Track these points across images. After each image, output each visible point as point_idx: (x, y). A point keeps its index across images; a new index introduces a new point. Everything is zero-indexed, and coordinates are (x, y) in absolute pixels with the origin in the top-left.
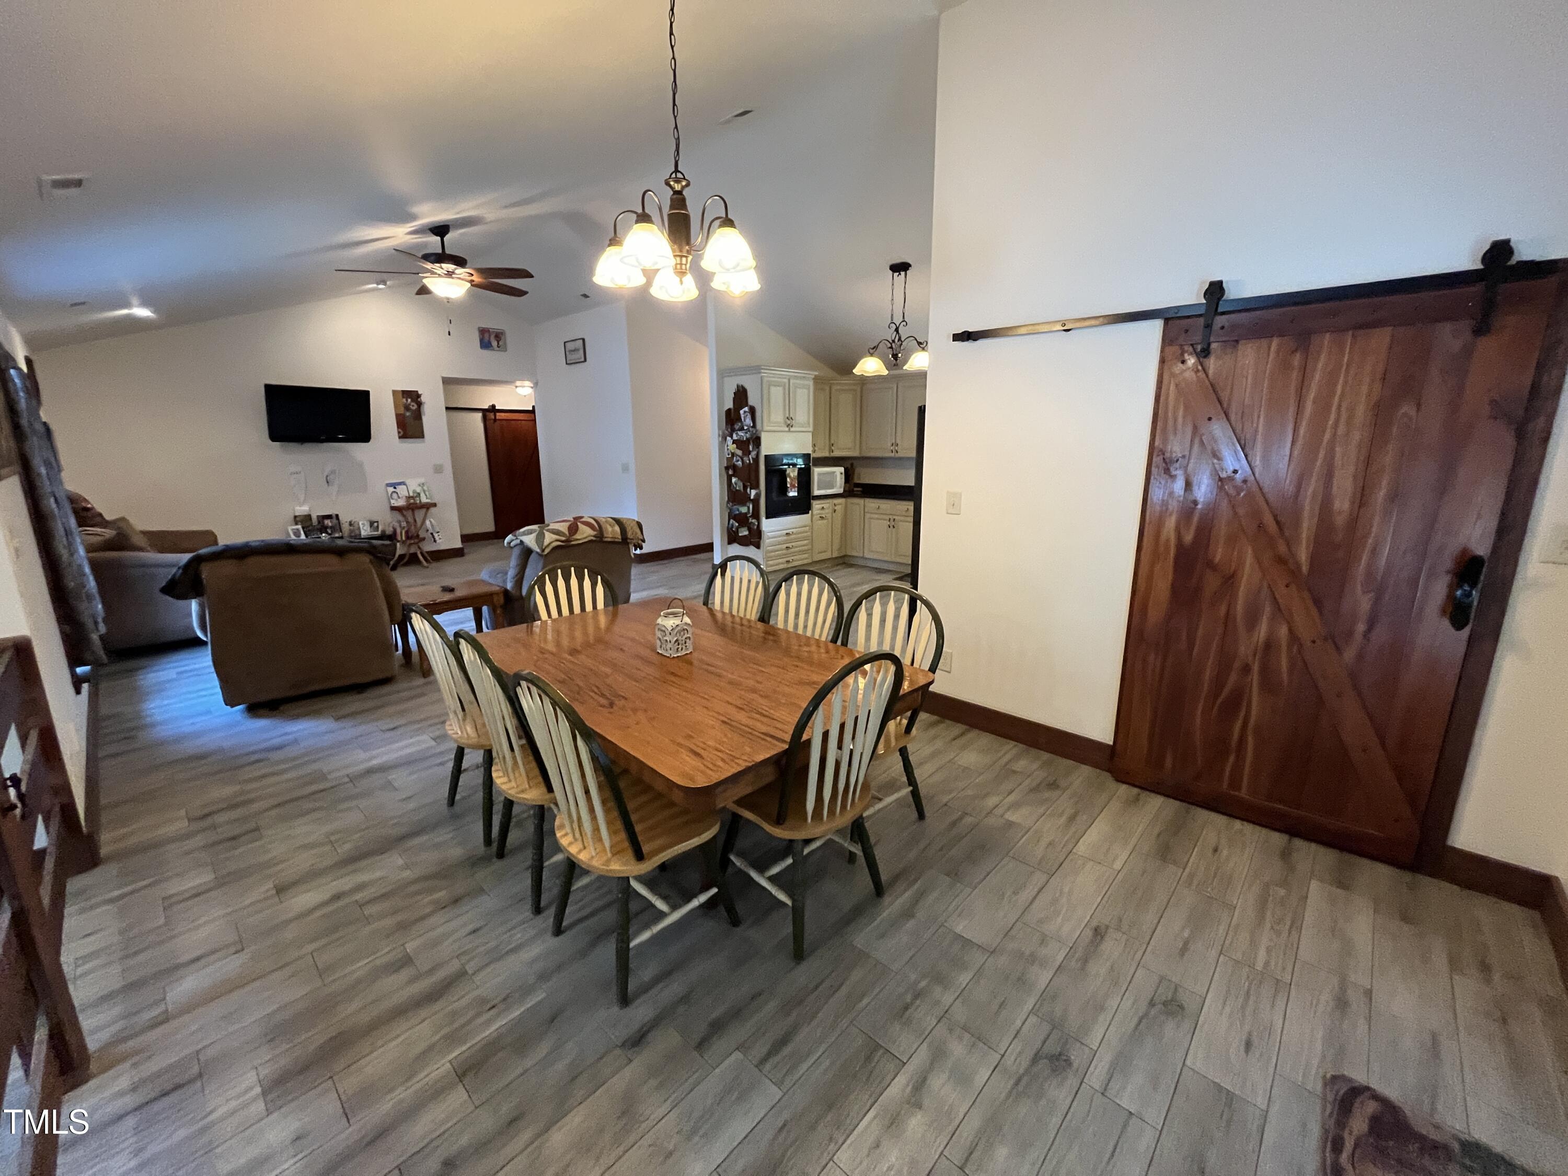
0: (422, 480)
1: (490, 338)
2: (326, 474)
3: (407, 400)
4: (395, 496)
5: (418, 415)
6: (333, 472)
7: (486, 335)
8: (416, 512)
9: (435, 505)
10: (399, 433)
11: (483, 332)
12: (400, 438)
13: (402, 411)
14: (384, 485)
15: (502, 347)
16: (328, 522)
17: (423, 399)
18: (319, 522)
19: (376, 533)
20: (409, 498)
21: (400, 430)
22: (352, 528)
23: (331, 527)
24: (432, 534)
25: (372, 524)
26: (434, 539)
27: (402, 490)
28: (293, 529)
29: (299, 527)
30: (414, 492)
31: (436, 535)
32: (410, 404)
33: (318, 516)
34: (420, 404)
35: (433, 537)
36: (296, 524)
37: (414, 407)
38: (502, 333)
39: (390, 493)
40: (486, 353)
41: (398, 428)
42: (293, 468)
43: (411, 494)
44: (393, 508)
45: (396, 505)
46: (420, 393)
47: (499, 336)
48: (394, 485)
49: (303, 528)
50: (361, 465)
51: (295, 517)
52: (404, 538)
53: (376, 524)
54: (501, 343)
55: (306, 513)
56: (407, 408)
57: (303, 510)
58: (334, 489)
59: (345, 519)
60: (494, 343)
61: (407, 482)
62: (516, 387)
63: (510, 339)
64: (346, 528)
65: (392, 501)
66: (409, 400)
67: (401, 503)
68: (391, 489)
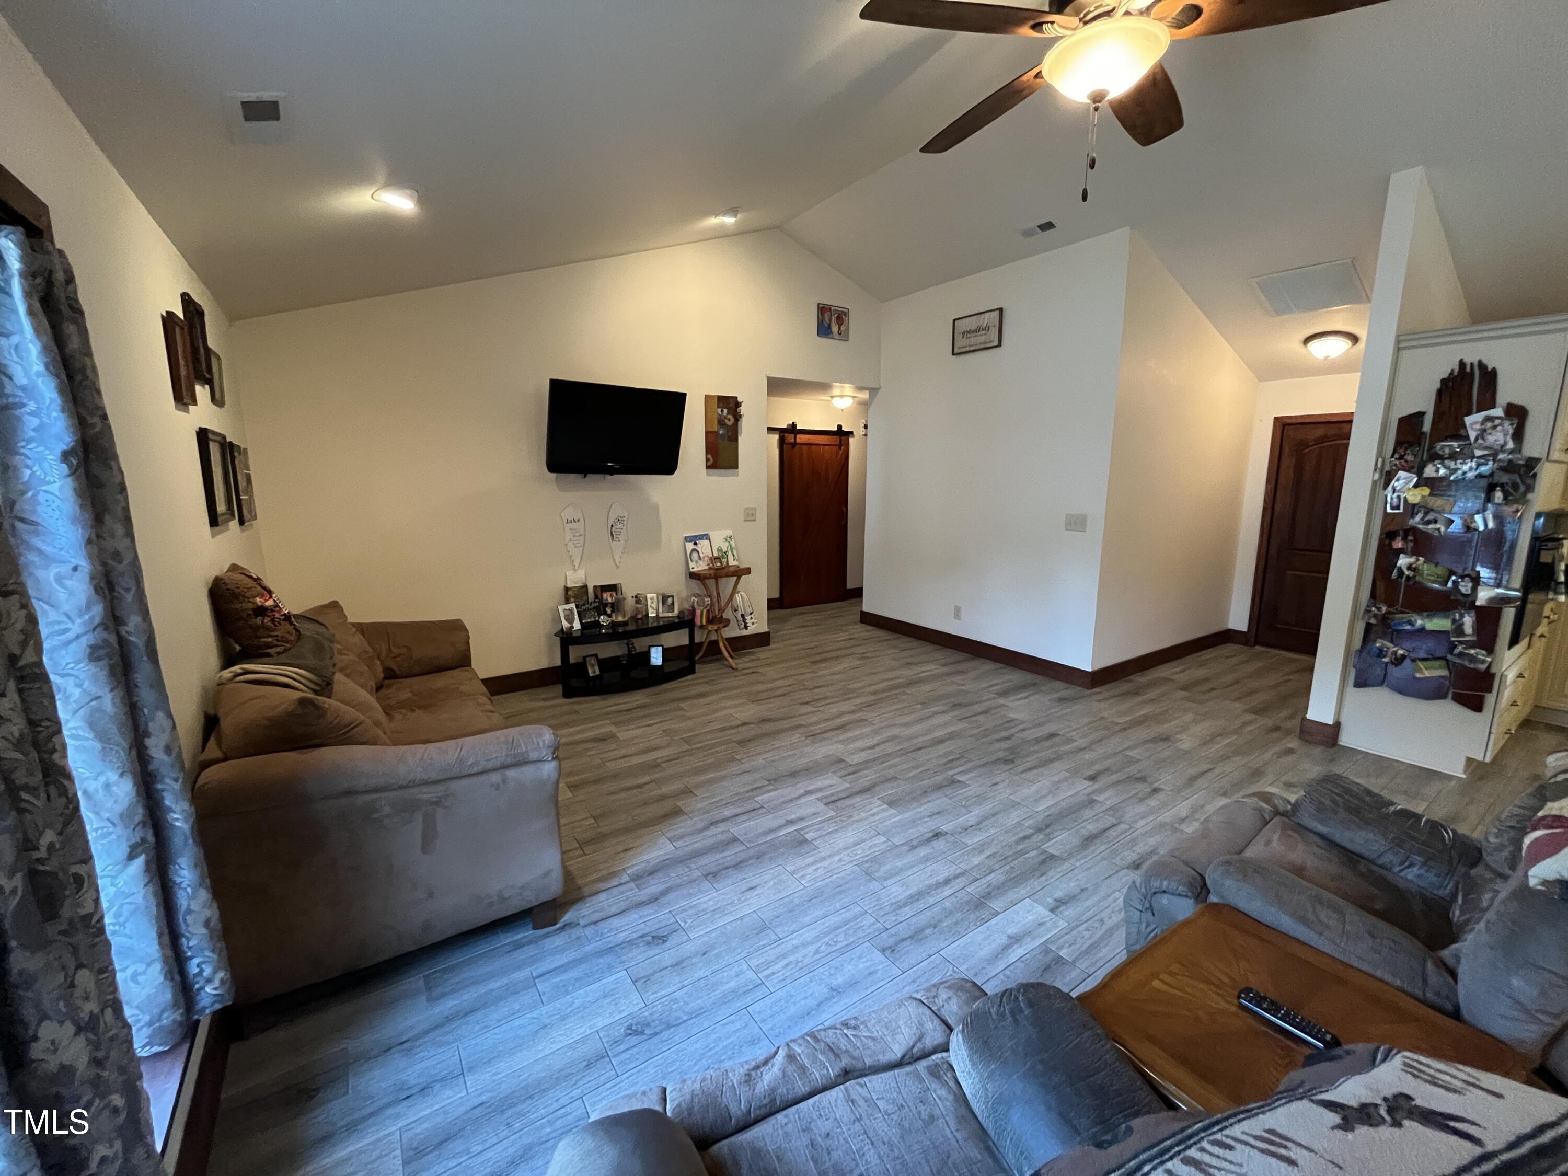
0: (729, 532)
1: (830, 320)
2: (611, 523)
3: (722, 411)
4: (695, 555)
5: (733, 434)
6: (619, 520)
7: (827, 316)
8: (723, 581)
9: (748, 571)
10: (707, 460)
11: (823, 310)
12: (708, 467)
13: (715, 428)
14: (682, 539)
15: (843, 336)
16: (608, 597)
17: (743, 410)
18: (596, 597)
19: (670, 615)
20: (714, 559)
21: (709, 456)
22: (639, 606)
23: (612, 604)
24: (743, 616)
25: (665, 598)
26: (746, 623)
27: (703, 545)
28: (565, 610)
29: (573, 606)
30: (719, 550)
31: (748, 618)
32: (725, 418)
33: (595, 587)
34: (737, 417)
35: (744, 620)
36: (567, 601)
37: (731, 421)
38: (845, 314)
39: (689, 552)
40: (825, 341)
41: (707, 453)
42: (569, 514)
43: (716, 554)
44: (693, 576)
45: (696, 570)
46: (739, 400)
47: (842, 317)
48: (694, 540)
49: (577, 607)
50: (656, 508)
51: (567, 589)
52: (704, 623)
53: (670, 600)
54: (843, 328)
55: (580, 584)
56: (721, 423)
57: (575, 578)
58: (618, 546)
59: (629, 592)
60: (835, 329)
61: (712, 535)
62: (832, 397)
63: (854, 323)
64: (630, 603)
65: (691, 565)
66: (725, 411)
67: (699, 566)
68: (690, 546)
